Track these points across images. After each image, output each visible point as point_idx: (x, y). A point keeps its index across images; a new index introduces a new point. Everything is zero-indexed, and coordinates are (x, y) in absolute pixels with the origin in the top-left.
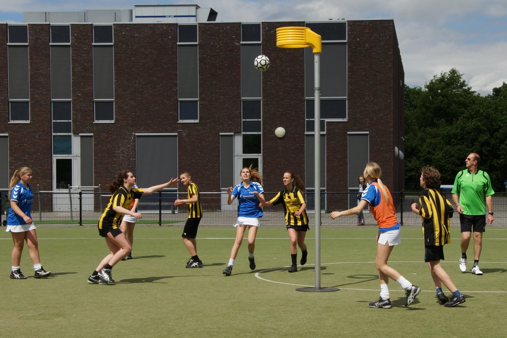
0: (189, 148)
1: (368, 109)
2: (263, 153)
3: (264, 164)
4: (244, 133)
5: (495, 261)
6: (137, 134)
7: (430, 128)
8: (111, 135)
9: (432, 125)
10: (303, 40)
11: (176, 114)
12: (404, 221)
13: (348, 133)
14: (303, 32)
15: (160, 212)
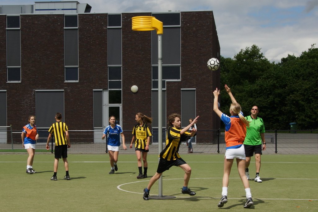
0: (72, 99)
1: (195, 73)
2: (123, 103)
3: (123, 111)
4: (110, 89)
5: (283, 177)
6: (36, 90)
7: (238, 86)
8: (18, 91)
9: (240, 83)
10: (150, 25)
11: (63, 76)
12: (220, 150)
13: (182, 89)
14: (150, 20)
15: (52, 144)
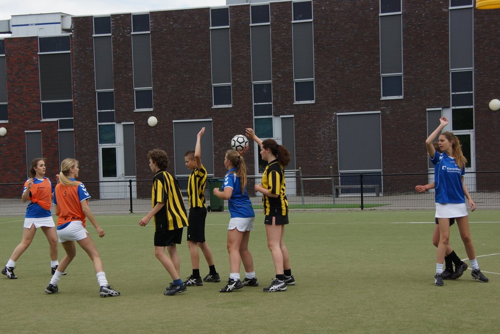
0: (393, 126)
2: (475, 128)
3: (477, 140)
4: (454, 108)
6: (338, 114)
8: (311, 116)
11: (379, 91)
15: (362, 195)
